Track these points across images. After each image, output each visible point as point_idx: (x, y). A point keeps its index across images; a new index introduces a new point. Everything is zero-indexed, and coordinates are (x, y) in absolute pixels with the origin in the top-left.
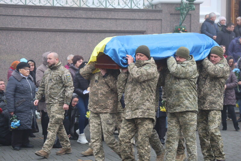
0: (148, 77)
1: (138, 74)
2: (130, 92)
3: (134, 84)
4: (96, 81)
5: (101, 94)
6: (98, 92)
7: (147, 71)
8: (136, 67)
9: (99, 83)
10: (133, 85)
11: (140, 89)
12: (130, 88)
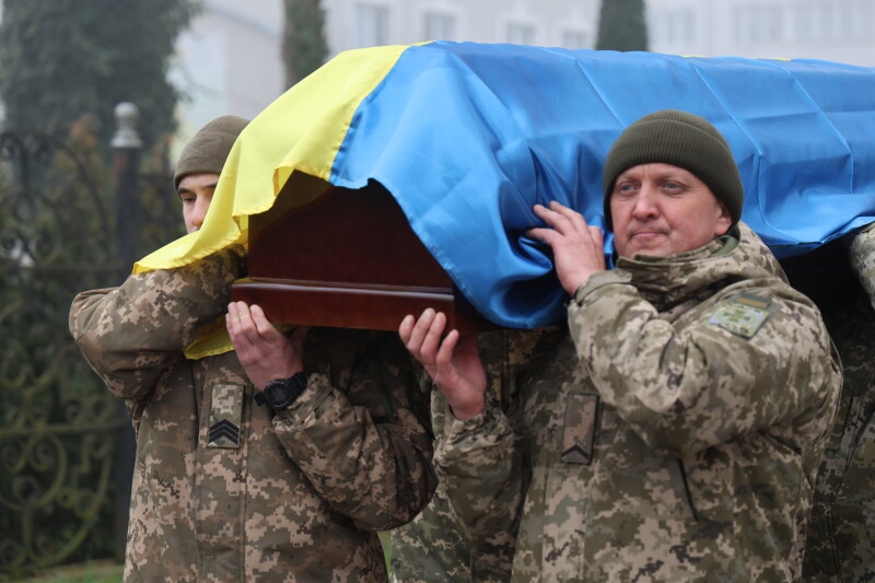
0: (759, 409)
1: (678, 380)
2: (575, 552)
3: (617, 478)
4: (222, 429)
5: (268, 552)
6: (239, 529)
7: (751, 350)
8: (645, 306)
9: (245, 452)
10: (604, 487)
11: (678, 528)
12: (572, 510)
